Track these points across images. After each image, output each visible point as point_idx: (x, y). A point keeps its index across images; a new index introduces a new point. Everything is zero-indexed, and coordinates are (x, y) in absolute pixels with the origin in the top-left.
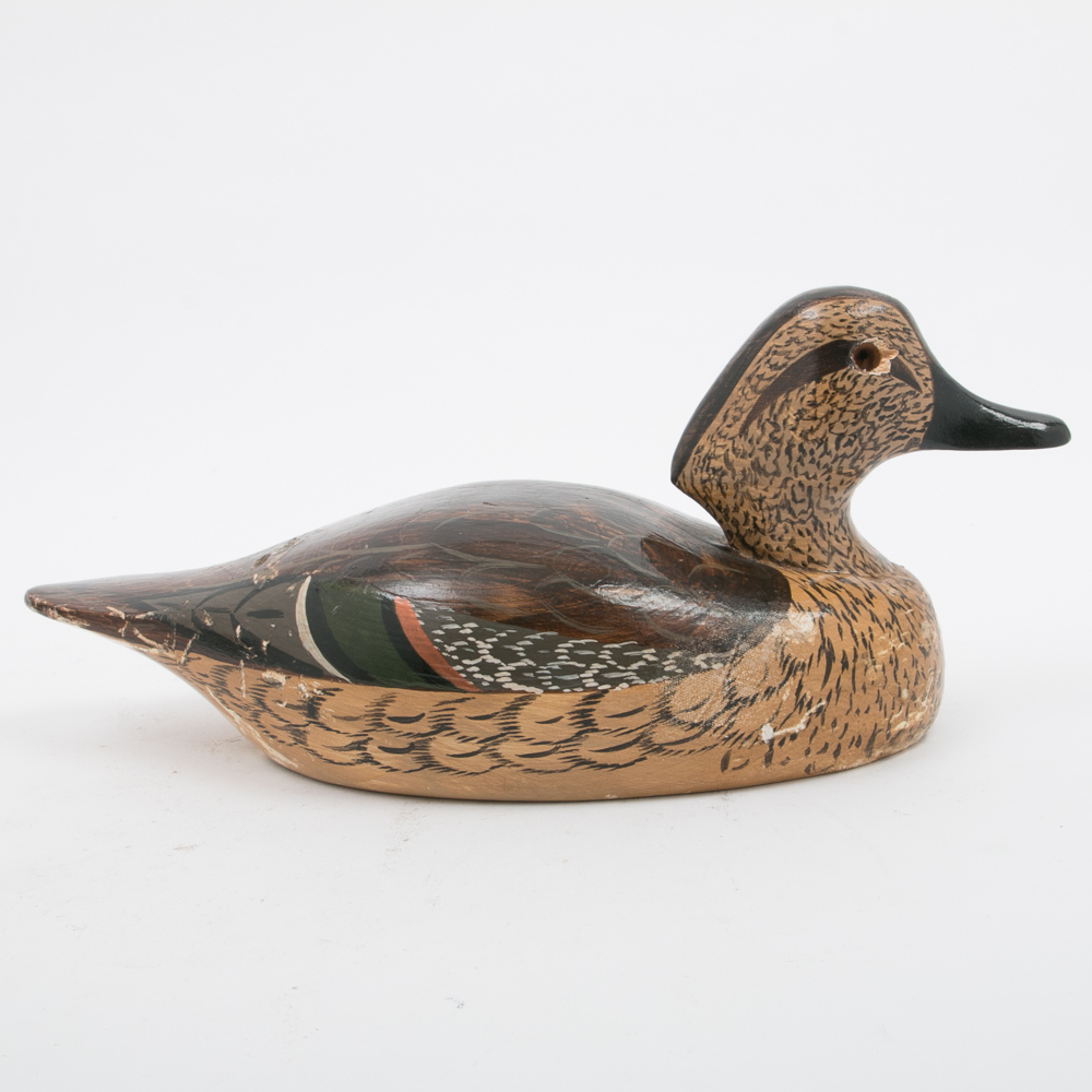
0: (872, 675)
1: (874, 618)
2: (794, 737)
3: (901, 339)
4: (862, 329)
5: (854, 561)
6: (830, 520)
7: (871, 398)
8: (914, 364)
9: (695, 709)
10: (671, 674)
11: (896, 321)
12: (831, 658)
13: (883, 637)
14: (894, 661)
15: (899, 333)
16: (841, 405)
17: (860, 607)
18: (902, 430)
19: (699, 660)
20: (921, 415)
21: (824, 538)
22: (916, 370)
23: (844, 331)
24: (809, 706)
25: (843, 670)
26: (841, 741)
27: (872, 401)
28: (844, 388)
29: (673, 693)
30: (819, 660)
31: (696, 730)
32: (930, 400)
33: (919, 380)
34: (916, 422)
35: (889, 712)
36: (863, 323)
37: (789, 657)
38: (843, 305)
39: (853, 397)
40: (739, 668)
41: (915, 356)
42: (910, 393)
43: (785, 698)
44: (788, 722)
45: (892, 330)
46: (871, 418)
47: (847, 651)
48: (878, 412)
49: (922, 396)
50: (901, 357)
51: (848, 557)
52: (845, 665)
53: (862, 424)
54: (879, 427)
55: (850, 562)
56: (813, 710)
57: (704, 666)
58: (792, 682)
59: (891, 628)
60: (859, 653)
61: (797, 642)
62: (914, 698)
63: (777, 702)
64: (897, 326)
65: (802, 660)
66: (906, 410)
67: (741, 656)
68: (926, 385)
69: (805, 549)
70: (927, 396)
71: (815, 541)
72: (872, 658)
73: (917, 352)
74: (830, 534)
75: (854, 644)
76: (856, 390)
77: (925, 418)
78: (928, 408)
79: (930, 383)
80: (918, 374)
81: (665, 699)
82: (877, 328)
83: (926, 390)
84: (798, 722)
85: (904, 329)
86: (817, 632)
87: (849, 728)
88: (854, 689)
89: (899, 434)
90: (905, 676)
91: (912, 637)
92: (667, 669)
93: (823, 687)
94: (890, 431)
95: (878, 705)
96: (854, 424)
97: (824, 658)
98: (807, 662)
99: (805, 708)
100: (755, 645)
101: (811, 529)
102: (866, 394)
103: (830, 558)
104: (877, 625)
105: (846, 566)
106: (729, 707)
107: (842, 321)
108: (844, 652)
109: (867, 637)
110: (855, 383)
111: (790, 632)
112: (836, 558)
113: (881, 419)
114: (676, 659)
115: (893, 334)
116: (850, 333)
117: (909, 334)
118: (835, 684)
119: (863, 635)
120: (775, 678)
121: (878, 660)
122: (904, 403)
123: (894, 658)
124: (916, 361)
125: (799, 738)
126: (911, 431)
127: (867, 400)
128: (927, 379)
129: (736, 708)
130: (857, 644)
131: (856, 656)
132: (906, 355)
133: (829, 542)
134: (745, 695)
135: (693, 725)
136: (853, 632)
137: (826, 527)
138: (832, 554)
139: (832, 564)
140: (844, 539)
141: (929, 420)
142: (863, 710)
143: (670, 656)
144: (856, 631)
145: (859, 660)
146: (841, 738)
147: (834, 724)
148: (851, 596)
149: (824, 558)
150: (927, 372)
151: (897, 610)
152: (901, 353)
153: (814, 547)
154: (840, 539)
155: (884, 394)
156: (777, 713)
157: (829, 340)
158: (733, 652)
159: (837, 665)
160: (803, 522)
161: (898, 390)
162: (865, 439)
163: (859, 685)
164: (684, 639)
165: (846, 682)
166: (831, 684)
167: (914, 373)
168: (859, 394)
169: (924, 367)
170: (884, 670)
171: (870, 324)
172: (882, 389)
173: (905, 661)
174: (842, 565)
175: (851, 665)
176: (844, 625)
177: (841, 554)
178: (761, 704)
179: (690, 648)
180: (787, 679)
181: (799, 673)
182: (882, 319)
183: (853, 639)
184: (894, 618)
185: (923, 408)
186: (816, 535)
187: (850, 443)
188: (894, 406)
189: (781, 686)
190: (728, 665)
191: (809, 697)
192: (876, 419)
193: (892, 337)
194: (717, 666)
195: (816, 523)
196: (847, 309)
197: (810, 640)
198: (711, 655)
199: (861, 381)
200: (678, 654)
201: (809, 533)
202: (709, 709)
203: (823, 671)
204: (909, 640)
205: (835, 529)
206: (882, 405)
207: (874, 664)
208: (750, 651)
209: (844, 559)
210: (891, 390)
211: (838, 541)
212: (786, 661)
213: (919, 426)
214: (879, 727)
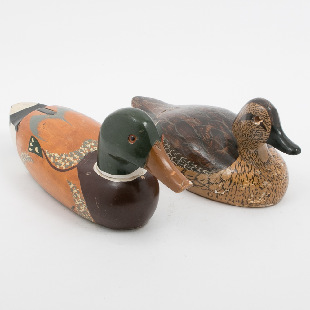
0: (241, 188)
1: (247, 177)
2: (222, 195)
3: (264, 118)
4: (256, 113)
5: (255, 162)
6: (251, 151)
7: (254, 129)
8: (267, 124)
9: (202, 181)
10: (198, 172)
11: (265, 114)
12: (231, 181)
13: (247, 182)
14: (249, 188)
15: (265, 117)
16: (248, 128)
17: (245, 173)
18: (262, 138)
19: (204, 171)
20: (266, 136)
21: (249, 154)
22: (267, 126)
23: (252, 112)
24: (225, 190)
25: (234, 185)
26: (234, 200)
27: (254, 130)
28: (249, 125)
29: (198, 176)
30: (228, 181)
31: (202, 185)
32: (269, 134)
33: (267, 128)
34: (265, 137)
35: (247, 198)
36: (257, 112)
37: (222, 178)
38: (255, 106)
39: (251, 127)
40: (211, 176)
41: (268, 123)
42: (264, 131)
43: (220, 186)
44: (220, 191)
45: (263, 115)
46: (254, 133)
47: (236, 181)
48: (255, 133)
49: (267, 132)
50: (263, 122)
51: (254, 160)
52: (235, 184)
53: (252, 134)
54: (256, 136)
55: (253, 162)
56: (226, 191)
57: (205, 173)
58: (221, 183)
59: (250, 180)
60: (239, 183)
61: (225, 176)
62: (255, 197)
63: (218, 186)
64: (265, 115)
65: (225, 180)
66: (263, 134)
67: (213, 174)
68: (269, 130)
69: (245, 155)
70: (268, 132)
71: (247, 154)
72: (242, 185)
73: (268, 122)
74: (251, 154)
75: (238, 181)
76: (251, 126)
77: (267, 137)
78: (268, 135)
79: (270, 130)
80: (267, 127)
81: (197, 176)
82: (260, 114)
83: (268, 131)
84: (222, 192)
85: (266, 116)
86: (231, 175)
87: (235, 198)
88: (236, 190)
89: (260, 139)
90: (252, 192)
91: (257, 184)
92: (198, 170)
93: (228, 187)
94: (259, 137)
95: (243, 196)
96: (250, 133)
97: (230, 181)
98: (226, 180)
99: (224, 190)
100: (216, 173)
101: (247, 151)
102: (253, 128)
103: (249, 159)
104: (246, 178)
105: (252, 162)
106: (208, 183)
107: (253, 109)
108: (235, 182)
109: (242, 180)
110: (252, 124)
111: (225, 173)
112: (251, 160)
113: (256, 134)
114: (200, 169)
115: (263, 116)
116: (254, 113)
117: (267, 117)
118: (231, 188)
119: (241, 179)
120: (218, 181)
121: (244, 186)
122: (262, 132)
123: (249, 187)
124: (268, 124)
125: (223, 196)
126: (264, 139)
127: (253, 129)
128: (269, 129)
129: (209, 184)
130: (239, 181)
131: (238, 183)
132: (265, 122)
133: (250, 155)
134: (212, 182)
135: (202, 184)
136: (239, 178)
137: (250, 152)
138: (250, 158)
139: (249, 161)
140: (255, 156)
141: (268, 138)
142: (239, 195)
143: (199, 168)
144: (240, 178)
145: (239, 184)
146: (233, 199)
147: (231, 196)
148: (245, 170)
149: (248, 159)
150: (270, 127)
151: (255, 177)
152: (264, 121)
153: (247, 155)
154: (254, 155)
155: (257, 129)
156: (218, 188)
157: (250, 113)
158: (211, 172)
159: (232, 184)
160: (245, 149)
161: (261, 129)
162: (253, 137)
163: (238, 190)
164: (203, 166)
165: (234, 187)
166: (231, 187)
167: (266, 127)
168: (252, 127)
169: (269, 126)
170: (245, 188)
171: (258, 112)
172: (257, 128)
173: (253, 188)
174: (251, 161)
175: (236, 185)
176: (238, 176)
177: (252, 159)
178: (215, 185)
179: (203, 168)
180: (220, 182)
181: (223, 182)
182: (262, 112)
183: (238, 179)
184: (253, 178)
185: (267, 135)
186: (248, 153)
187: (249, 137)
188: (259, 133)
189: (219, 183)
190: (209, 175)
191: (225, 188)
192: (255, 134)
193: (262, 117)
194: (207, 174)
195: (248, 150)
196: (256, 107)
197: (228, 176)
198: (207, 171)
199: (253, 124)
200: (201, 168)
201: (246, 152)
202: (204, 182)
203: (229, 184)
204: (256, 184)
205: (253, 153)
206: (256, 131)
207: (243, 186)
208: (215, 174)
209: (252, 160)
210: (259, 129)
211: (253, 155)
212: (221, 179)
213: (266, 138)
214: (244, 200)
